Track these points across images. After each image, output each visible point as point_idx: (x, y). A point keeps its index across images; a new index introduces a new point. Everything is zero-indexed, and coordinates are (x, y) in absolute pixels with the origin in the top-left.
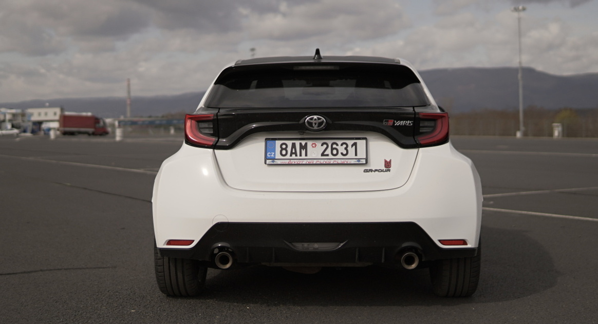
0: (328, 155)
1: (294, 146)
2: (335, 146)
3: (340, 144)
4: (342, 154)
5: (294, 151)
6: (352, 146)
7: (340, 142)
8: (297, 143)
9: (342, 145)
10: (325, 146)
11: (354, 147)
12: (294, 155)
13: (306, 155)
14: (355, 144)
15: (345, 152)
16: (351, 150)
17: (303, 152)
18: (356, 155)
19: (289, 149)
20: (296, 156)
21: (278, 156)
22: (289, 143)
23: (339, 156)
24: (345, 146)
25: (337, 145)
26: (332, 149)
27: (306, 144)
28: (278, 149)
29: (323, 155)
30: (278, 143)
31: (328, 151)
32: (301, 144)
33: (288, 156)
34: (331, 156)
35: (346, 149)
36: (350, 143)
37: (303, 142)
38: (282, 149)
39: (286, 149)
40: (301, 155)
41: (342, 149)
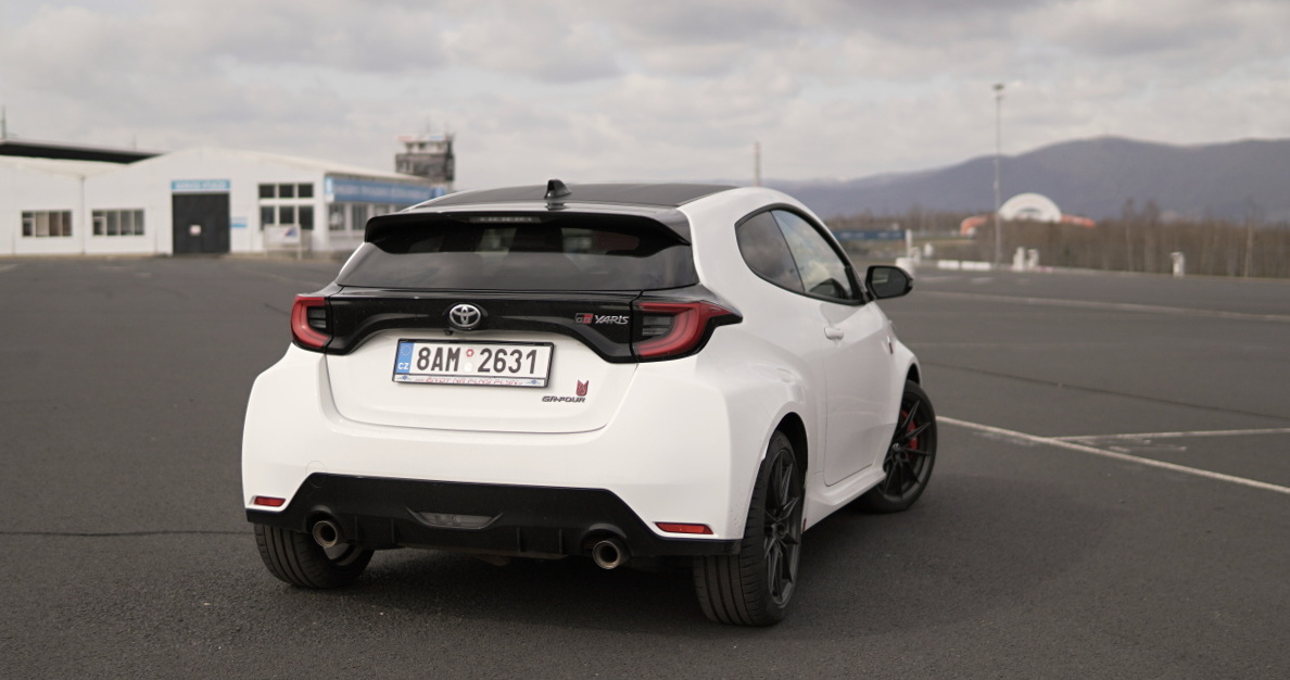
0: (488, 370)
1: (439, 352)
2: (501, 355)
3: (509, 352)
4: (511, 369)
5: (438, 362)
6: (528, 357)
7: (509, 349)
8: (445, 347)
9: (512, 354)
10: (486, 354)
11: (531, 357)
12: (437, 369)
13: (456, 369)
14: (533, 354)
15: (515, 367)
16: (526, 363)
17: (452, 364)
18: (532, 372)
19: (431, 359)
20: (441, 369)
21: (414, 369)
22: (433, 348)
23: (506, 372)
24: (516, 355)
25: (505, 354)
26: (497, 360)
27: (458, 350)
28: (415, 357)
29: (481, 369)
30: (418, 347)
31: (490, 365)
32: (450, 350)
33: (428, 371)
34: (493, 373)
35: (518, 361)
36: (526, 350)
37: (454, 347)
38: (421, 357)
39: (426, 358)
40: (447, 369)
41: (511, 361)
